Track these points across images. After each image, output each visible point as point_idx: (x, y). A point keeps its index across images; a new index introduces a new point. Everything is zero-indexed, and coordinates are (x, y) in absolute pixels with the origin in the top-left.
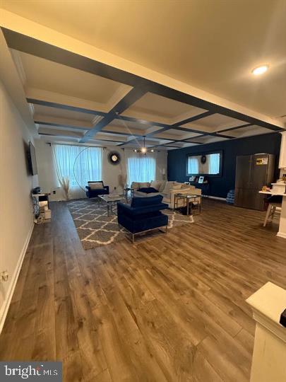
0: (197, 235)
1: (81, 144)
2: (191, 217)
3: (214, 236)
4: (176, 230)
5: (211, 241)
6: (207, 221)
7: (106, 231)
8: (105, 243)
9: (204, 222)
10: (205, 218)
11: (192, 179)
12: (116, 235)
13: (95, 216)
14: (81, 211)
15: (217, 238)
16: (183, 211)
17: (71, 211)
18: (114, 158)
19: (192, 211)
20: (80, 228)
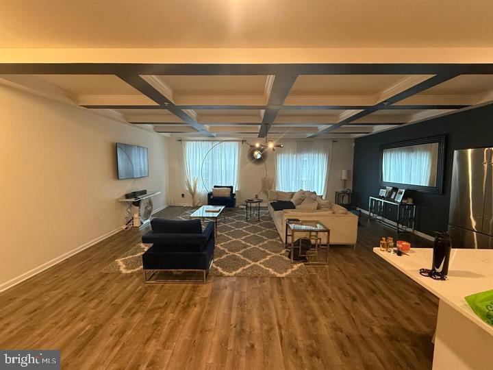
18: (258, 155)
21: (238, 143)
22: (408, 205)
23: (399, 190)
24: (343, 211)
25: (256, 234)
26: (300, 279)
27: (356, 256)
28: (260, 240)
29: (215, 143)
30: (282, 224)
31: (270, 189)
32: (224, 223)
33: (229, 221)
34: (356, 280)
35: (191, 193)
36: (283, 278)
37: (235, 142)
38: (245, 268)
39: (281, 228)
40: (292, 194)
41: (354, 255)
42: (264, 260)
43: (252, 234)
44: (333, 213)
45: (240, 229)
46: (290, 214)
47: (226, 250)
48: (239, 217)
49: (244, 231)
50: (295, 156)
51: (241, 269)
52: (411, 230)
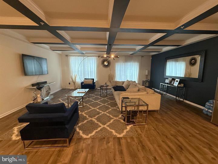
11: (168, 81)
18: (106, 63)
21: (96, 57)
22: (181, 87)
23: (176, 79)
24: (152, 92)
25: (105, 104)
26: (132, 138)
27: (160, 117)
28: (107, 108)
29: (85, 57)
30: (119, 100)
31: (112, 80)
32: (89, 98)
33: (92, 96)
34: (167, 137)
35: (73, 82)
36: (121, 138)
37: (95, 57)
38: (97, 130)
39: (119, 102)
40: (123, 82)
41: (159, 117)
42: (109, 123)
43: (103, 104)
44: (147, 93)
45: (97, 101)
46: (124, 94)
47: (87, 116)
48: (97, 94)
49: (99, 102)
50: (124, 64)
51: (95, 131)
52: (182, 100)
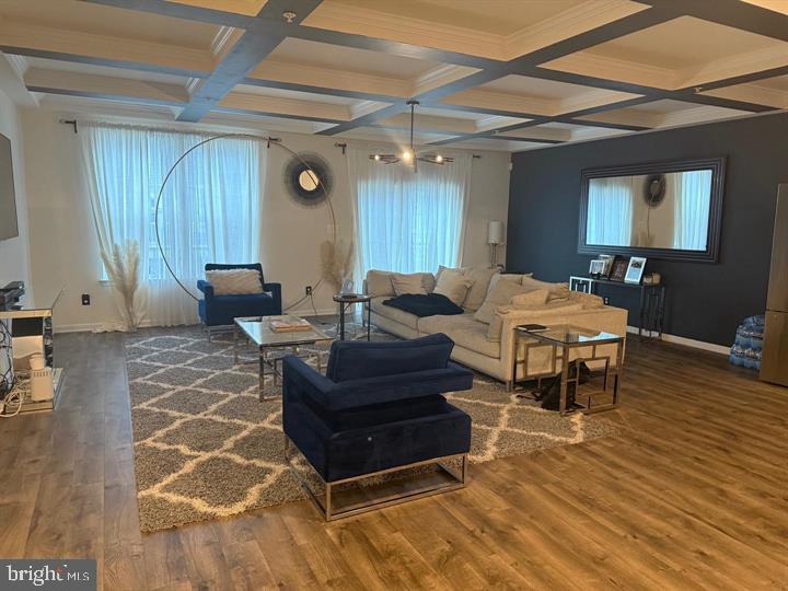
0: (583, 500)
1: (185, 126)
2: (577, 418)
3: (650, 508)
4: (503, 473)
5: (635, 530)
6: (639, 442)
7: (238, 459)
8: (222, 511)
9: (627, 444)
10: (629, 428)
11: (599, 266)
12: (270, 479)
13: (214, 398)
14: (168, 377)
15: (666, 515)
16: (549, 393)
17: (135, 372)
18: (309, 181)
19: (582, 393)
20: (149, 442)
21: (255, 144)
22: (655, 286)
23: (633, 258)
44: (584, 308)
52: (655, 334)
